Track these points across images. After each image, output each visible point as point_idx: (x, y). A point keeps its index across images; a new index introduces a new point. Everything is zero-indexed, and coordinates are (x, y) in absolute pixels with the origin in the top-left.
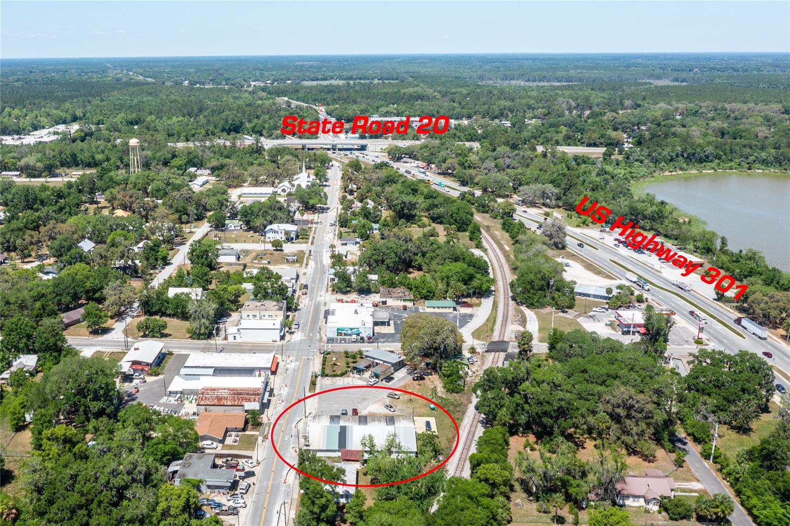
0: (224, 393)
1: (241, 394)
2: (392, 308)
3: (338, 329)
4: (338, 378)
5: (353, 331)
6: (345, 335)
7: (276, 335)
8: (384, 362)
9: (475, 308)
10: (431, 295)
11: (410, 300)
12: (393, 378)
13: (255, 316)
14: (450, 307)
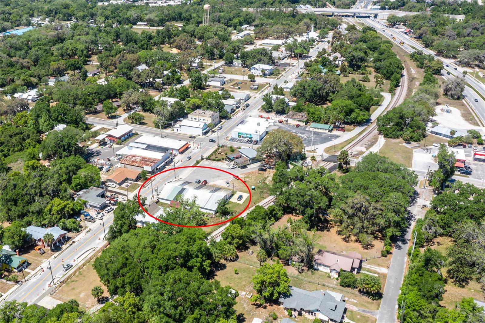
0: (137, 159)
1: (146, 161)
2: (290, 125)
3: (239, 133)
4: (214, 162)
5: (248, 135)
6: (243, 137)
7: (200, 132)
8: (247, 156)
9: (346, 132)
10: (319, 119)
11: (303, 121)
12: (247, 167)
13: (195, 119)
14: (326, 129)
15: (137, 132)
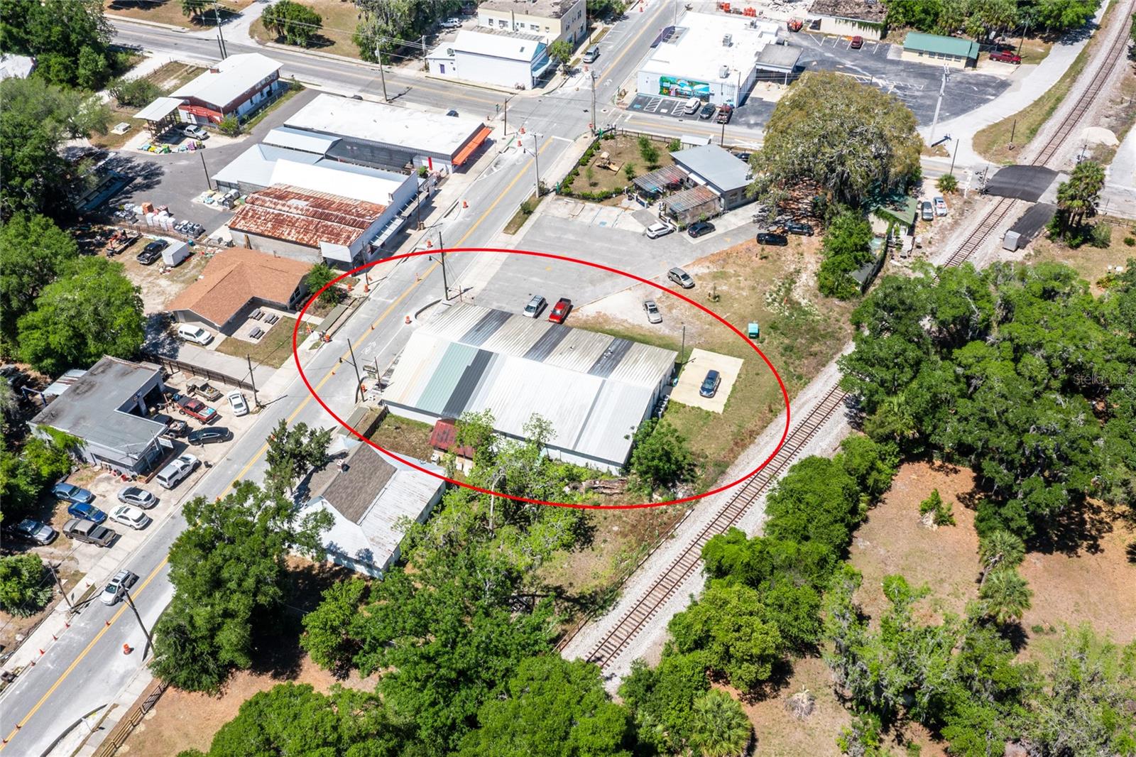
0: (295, 209)
1: (327, 217)
2: (828, 41)
3: (663, 80)
4: (589, 205)
5: (696, 87)
6: (678, 94)
7: (525, 75)
8: (708, 183)
9: (1024, 66)
10: (929, 19)
11: (875, 27)
12: (712, 228)
13: (503, 23)
14: (958, 58)
15: (297, 78)
